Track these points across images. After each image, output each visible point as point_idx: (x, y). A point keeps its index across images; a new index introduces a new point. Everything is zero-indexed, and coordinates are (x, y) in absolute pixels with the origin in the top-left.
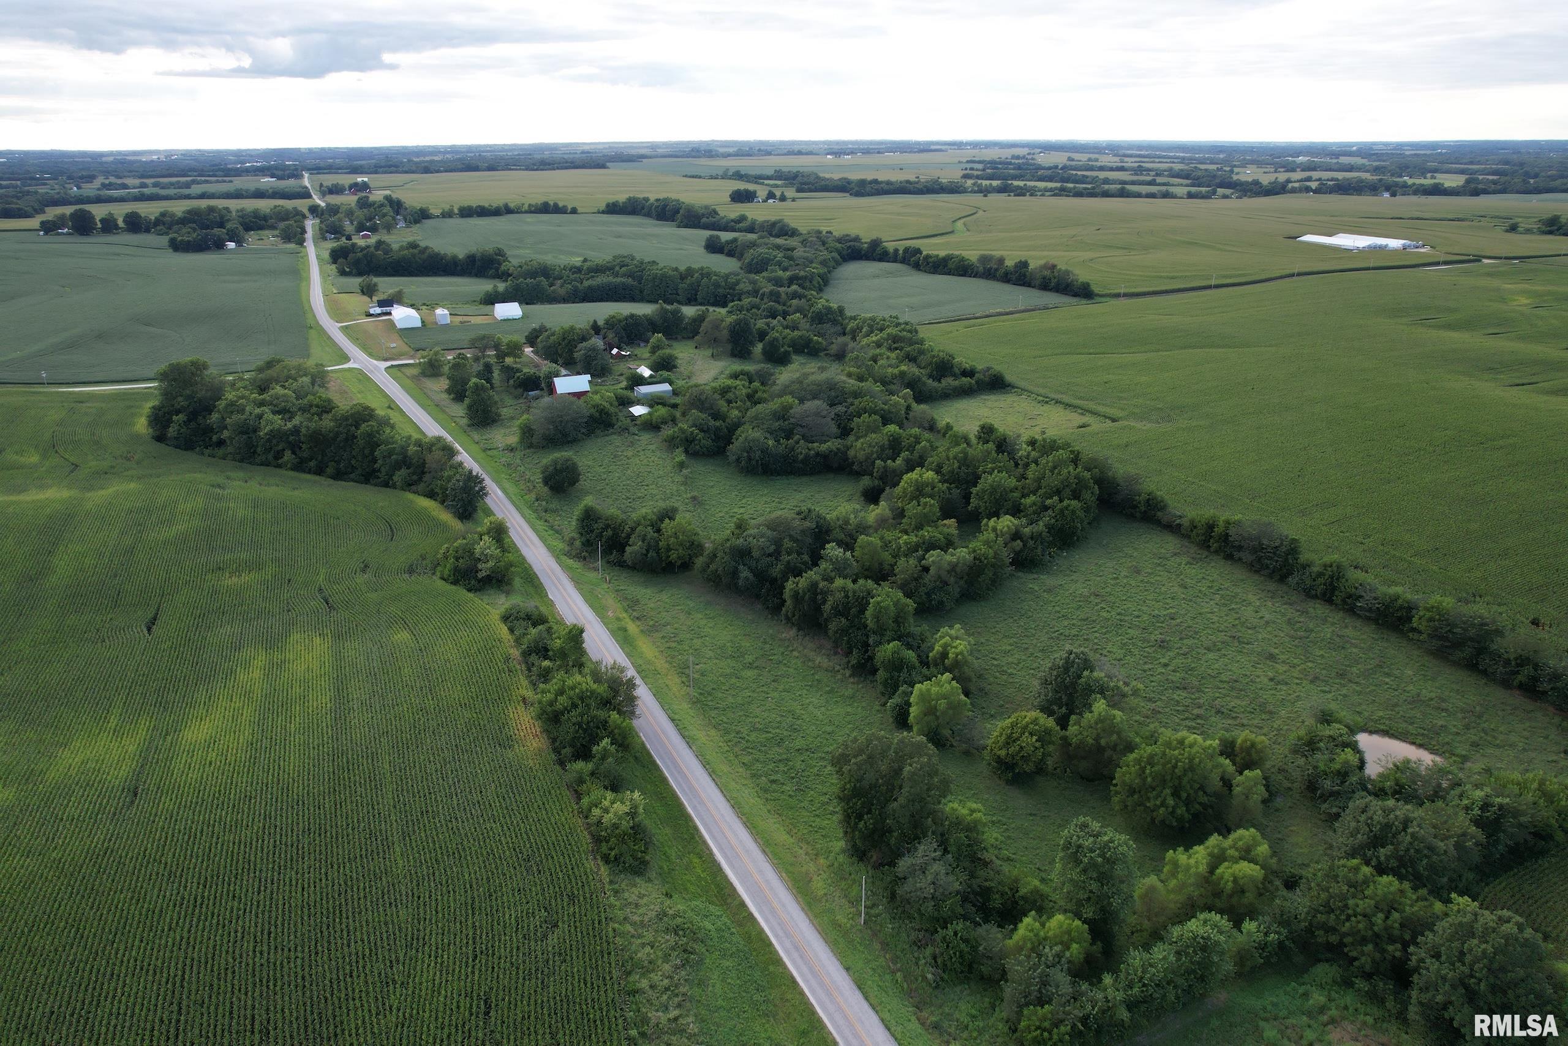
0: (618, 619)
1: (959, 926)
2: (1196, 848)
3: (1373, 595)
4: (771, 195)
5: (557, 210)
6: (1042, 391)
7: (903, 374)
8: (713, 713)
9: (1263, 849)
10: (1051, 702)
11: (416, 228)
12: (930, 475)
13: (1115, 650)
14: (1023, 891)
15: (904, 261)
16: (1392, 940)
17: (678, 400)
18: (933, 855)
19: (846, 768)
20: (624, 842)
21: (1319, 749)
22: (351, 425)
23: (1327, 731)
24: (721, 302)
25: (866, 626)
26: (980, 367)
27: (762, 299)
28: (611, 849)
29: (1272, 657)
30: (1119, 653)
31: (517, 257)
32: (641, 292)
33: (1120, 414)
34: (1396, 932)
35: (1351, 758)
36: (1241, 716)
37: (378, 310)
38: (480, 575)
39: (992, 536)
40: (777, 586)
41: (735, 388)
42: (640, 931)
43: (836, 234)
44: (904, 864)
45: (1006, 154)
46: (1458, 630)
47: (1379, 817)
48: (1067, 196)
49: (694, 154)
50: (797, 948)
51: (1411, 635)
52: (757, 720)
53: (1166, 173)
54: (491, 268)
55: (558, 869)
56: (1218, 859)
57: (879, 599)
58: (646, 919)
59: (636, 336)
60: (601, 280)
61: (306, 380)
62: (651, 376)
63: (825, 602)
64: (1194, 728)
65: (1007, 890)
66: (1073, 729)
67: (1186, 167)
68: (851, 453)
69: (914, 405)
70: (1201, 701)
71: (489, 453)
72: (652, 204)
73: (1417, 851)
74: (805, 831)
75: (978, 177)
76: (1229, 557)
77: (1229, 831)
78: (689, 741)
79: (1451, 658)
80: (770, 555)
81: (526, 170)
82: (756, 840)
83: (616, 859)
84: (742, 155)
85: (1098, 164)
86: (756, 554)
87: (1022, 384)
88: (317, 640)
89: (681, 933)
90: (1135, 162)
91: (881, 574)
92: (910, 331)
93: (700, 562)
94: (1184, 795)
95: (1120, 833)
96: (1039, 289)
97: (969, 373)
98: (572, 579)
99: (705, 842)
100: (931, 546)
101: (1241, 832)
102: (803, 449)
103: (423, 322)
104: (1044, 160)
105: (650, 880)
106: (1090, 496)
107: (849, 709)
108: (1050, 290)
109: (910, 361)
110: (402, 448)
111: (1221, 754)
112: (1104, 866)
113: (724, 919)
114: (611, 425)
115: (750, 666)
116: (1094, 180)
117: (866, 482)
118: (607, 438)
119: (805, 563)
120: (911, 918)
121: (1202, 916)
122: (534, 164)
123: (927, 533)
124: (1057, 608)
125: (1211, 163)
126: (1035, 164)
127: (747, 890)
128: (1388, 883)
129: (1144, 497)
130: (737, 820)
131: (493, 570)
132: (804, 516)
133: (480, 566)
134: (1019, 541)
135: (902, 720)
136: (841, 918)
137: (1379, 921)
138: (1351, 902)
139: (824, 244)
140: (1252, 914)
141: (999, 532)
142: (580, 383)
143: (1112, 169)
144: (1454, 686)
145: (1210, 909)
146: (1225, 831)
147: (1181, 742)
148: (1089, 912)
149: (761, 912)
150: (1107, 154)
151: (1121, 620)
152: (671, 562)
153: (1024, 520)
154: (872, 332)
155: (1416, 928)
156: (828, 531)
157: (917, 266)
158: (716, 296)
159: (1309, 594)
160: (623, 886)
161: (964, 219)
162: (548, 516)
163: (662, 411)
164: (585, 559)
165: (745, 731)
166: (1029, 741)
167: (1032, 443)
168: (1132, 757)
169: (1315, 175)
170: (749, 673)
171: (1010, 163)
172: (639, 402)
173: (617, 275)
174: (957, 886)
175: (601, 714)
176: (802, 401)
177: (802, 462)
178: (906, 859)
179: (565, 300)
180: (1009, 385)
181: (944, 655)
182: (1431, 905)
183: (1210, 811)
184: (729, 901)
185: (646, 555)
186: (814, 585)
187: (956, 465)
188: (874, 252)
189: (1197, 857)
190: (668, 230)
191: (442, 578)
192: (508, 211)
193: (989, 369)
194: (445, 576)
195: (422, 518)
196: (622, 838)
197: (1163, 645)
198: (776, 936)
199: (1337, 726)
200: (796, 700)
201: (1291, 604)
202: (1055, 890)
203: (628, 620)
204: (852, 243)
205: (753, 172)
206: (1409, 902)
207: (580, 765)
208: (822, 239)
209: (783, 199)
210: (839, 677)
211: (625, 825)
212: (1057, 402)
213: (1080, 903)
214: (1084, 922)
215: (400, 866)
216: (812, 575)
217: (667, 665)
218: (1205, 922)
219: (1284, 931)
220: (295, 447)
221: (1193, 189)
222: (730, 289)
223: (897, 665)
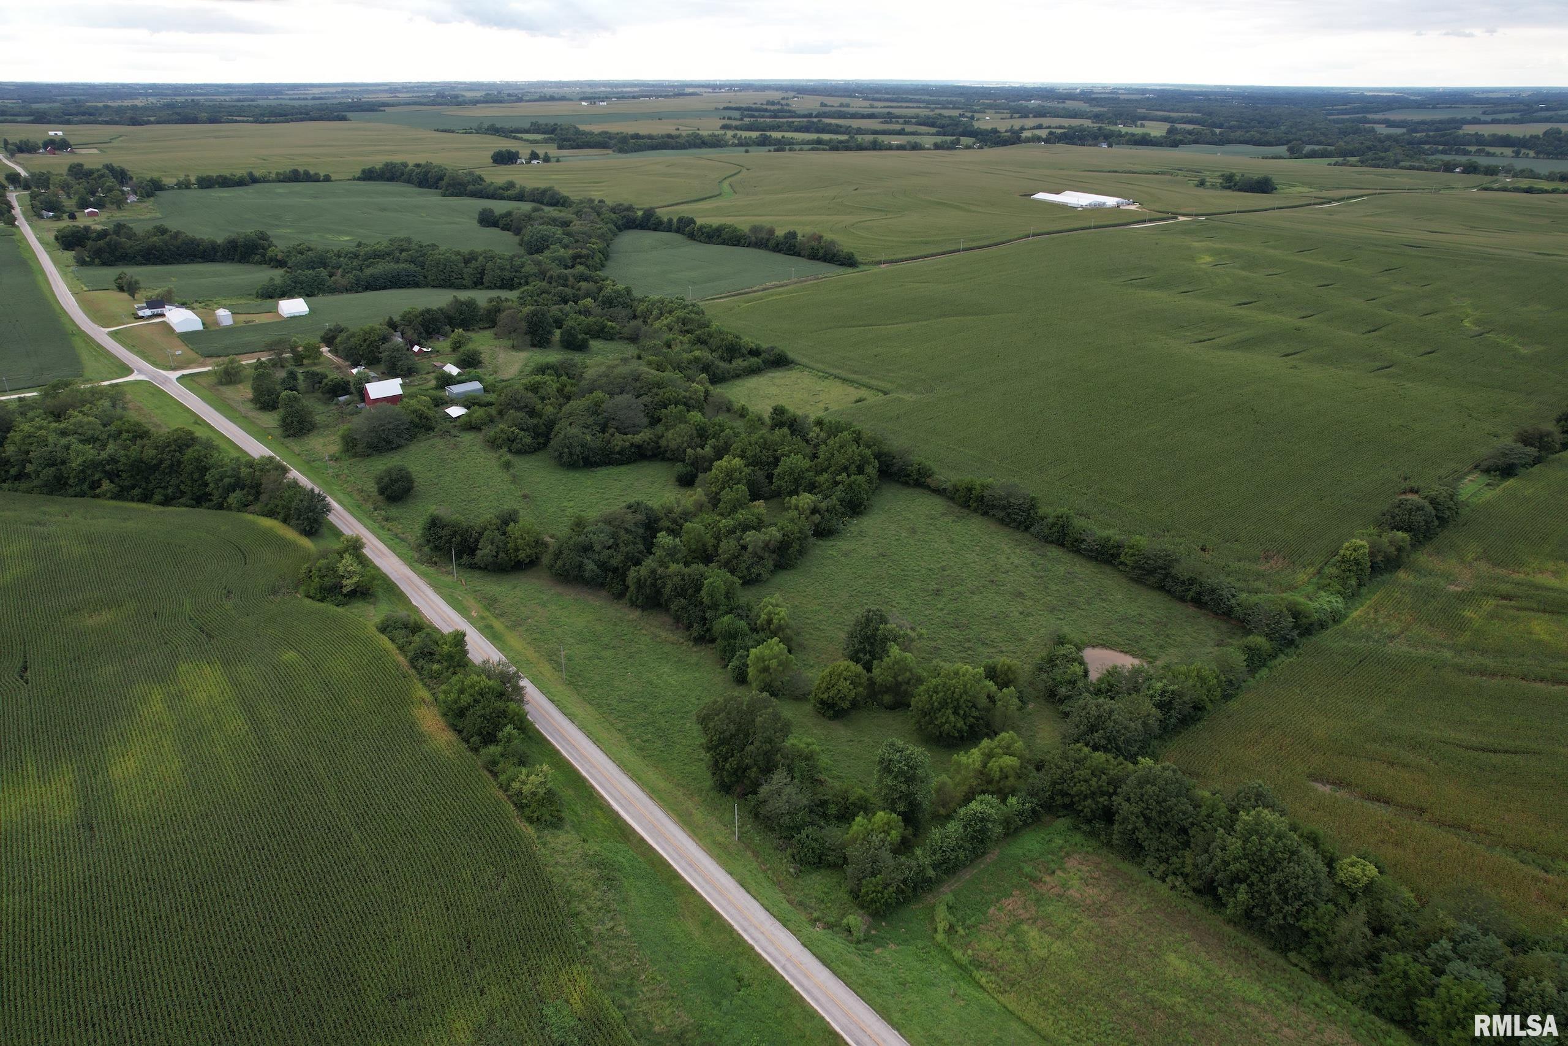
0: (483, 618)
1: (809, 830)
2: (973, 750)
3: (1093, 538)
4: (534, 156)
5: (309, 178)
6: (820, 366)
7: (697, 360)
8: (585, 691)
9: (1019, 744)
10: (857, 652)
11: (150, 203)
12: (737, 462)
13: (902, 601)
14: (852, 799)
15: (678, 231)
16: (1103, 794)
17: (491, 397)
18: (785, 781)
19: (711, 725)
20: (543, 805)
21: (1056, 665)
22: (175, 451)
23: (1061, 651)
24: (507, 284)
25: (701, 603)
26: (764, 346)
27: (550, 283)
28: (533, 812)
29: (1020, 594)
30: (906, 604)
31: (283, 239)
32: (425, 277)
33: (888, 386)
34: (1105, 789)
35: (1078, 670)
36: (1000, 645)
37: (148, 312)
38: (345, 591)
39: (796, 513)
40: (619, 573)
41: (545, 383)
42: (570, 870)
43: (609, 202)
44: (764, 790)
45: (759, 99)
46: (1152, 562)
47: (1094, 712)
48: (824, 150)
49: (439, 100)
50: (691, 865)
51: (1120, 567)
52: (622, 692)
53: (914, 120)
54: (256, 254)
55: (495, 834)
56: (989, 756)
57: (711, 580)
58: (573, 861)
59: (434, 330)
60: (381, 268)
61: (107, 404)
62: (459, 374)
63: (665, 584)
64: (967, 658)
65: (840, 800)
66: (876, 671)
67: (931, 114)
68: (663, 443)
69: (711, 388)
70: (971, 637)
71: (313, 464)
72: (412, 171)
73: (1118, 732)
74: (679, 777)
75: (737, 128)
76: (985, 514)
77: (996, 734)
78: (571, 717)
79: (1147, 582)
80: (609, 548)
81: (256, 122)
82: (643, 791)
83: (538, 819)
84: (492, 102)
85: (850, 110)
86: (597, 548)
87: (805, 361)
88: (207, 670)
89: (602, 867)
90: (884, 107)
91: (707, 557)
92: (697, 313)
93: (546, 560)
94: (962, 712)
95: (918, 747)
96: (809, 259)
97: (755, 353)
98: (431, 585)
99: (602, 797)
100: (746, 527)
101: (1003, 734)
102: (619, 441)
103: (203, 324)
104: (799, 105)
105: (567, 832)
106: (871, 470)
107: (697, 675)
108: (819, 259)
109: (701, 344)
110: (233, 469)
111: (986, 677)
112: (908, 772)
113: (631, 852)
114: (431, 429)
115: (606, 647)
116: (847, 131)
117: (679, 468)
118: (431, 442)
119: (640, 552)
120: (772, 830)
121: (979, 798)
122: (263, 115)
123: (741, 515)
124: (854, 570)
125: (953, 108)
126: (790, 111)
127: (644, 829)
128: (1100, 756)
129: (916, 467)
130: (624, 776)
131: (357, 585)
132: (634, 508)
133: (344, 582)
134: (817, 515)
135: (741, 679)
136: (720, 839)
137: (1094, 783)
138: (1076, 773)
139: (599, 214)
140: (1013, 792)
141: (801, 509)
142: (391, 387)
143: (863, 117)
144: (1149, 604)
145: (983, 792)
146: (993, 733)
147: (956, 673)
148: (901, 807)
149: (658, 843)
150: (858, 97)
151: (905, 576)
152: (519, 561)
153: (820, 496)
154: (661, 314)
155: (1116, 783)
156: (657, 520)
157: (692, 236)
158: (502, 280)
159: (1047, 540)
160: (548, 838)
161: (730, 179)
162: (388, 525)
163: (480, 412)
164: (436, 563)
165: (614, 703)
166: (844, 685)
167: (819, 423)
168: (922, 688)
169: (1045, 121)
170: (607, 654)
171: (766, 110)
172: (453, 402)
173: (397, 261)
174: (805, 802)
175: (500, 705)
176: (611, 394)
177: (619, 453)
178: (765, 787)
179: (348, 290)
180: (792, 362)
181: (769, 622)
182: (1126, 767)
183: (981, 721)
184: (631, 838)
185: (496, 557)
186: (653, 572)
187: (758, 450)
188: (649, 222)
189: (972, 758)
190: (432, 199)
191: (309, 597)
192: (254, 180)
193: (773, 348)
194: (311, 594)
195: (268, 539)
196: (541, 803)
197: (938, 593)
198: (673, 859)
199: (1069, 646)
200: (651, 672)
201: (1033, 550)
202: (875, 794)
203: (492, 618)
204: (625, 213)
205: (507, 125)
206: (1112, 767)
207: (492, 749)
208: (597, 208)
209: (547, 159)
210: (684, 648)
211: (541, 791)
212: (835, 377)
213: (894, 802)
214: (898, 815)
215: (364, 850)
216: (649, 563)
217: (537, 655)
218: (981, 802)
219: (1035, 801)
220: (112, 476)
221: (939, 139)
222: (516, 271)
223: (732, 635)
